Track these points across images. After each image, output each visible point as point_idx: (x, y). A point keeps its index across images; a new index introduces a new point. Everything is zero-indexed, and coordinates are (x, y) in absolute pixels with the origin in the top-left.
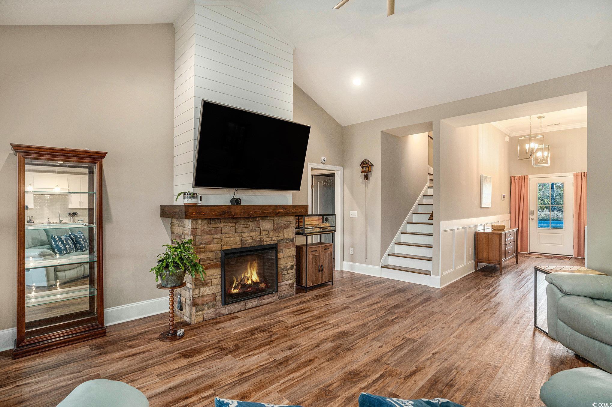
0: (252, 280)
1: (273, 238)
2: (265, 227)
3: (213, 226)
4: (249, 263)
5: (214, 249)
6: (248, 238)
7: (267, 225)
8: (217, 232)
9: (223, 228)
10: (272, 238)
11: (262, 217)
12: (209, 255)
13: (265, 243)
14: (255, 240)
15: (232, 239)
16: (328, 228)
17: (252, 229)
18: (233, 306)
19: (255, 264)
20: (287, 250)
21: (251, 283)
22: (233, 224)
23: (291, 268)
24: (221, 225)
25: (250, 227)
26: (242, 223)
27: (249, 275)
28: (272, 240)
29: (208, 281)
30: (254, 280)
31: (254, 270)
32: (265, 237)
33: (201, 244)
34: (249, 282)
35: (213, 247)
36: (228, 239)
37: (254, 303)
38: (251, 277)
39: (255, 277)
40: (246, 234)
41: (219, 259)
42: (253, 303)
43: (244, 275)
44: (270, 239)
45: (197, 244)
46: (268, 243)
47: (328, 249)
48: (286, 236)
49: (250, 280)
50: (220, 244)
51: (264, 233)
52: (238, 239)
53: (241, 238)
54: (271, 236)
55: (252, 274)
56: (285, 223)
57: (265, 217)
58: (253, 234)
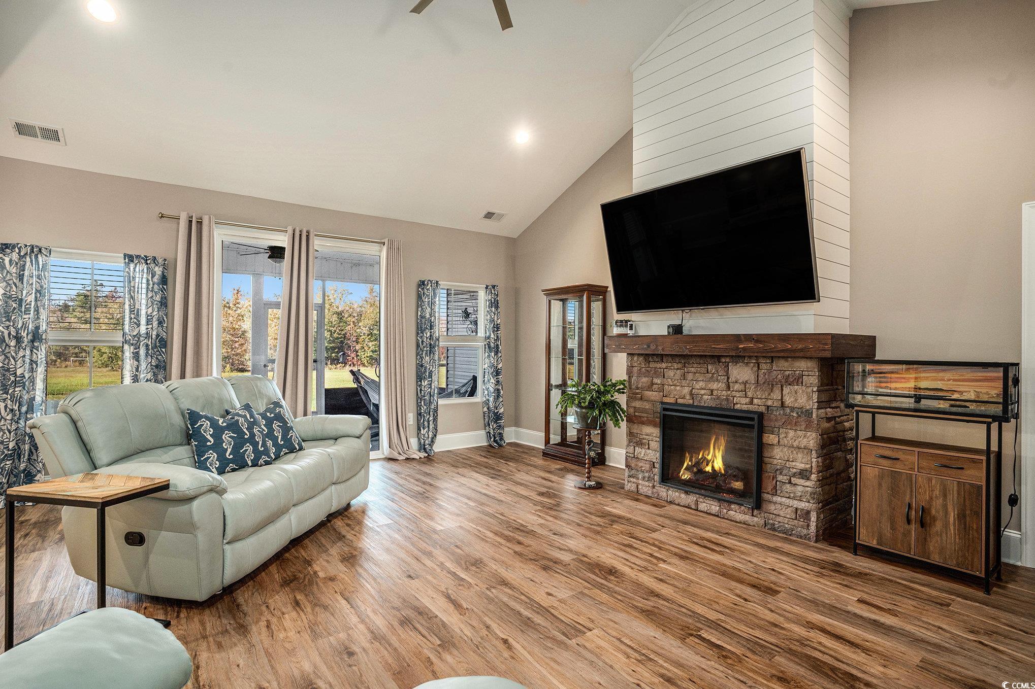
0: (713, 467)
1: (755, 401)
2: (738, 377)
3: (652, 365)
4: (715, 437)
5: (652, 398)
6: (703, 392)
7: (741, 373)
8: (657, 373)
9: (665, 370)
10: (752, 399)
11: (732, 356)
12: (647, 406)
13: (737, 407)
14: (718, 397)
15: (678, 388)
16: (967, 404)
17: (712, 377)
18: (677, 494)
19: (723, 442)
20: (791, 433)
21: (710, 471)
22: (680, 366)
23: (804, 474)
24: (664, 365)
25: (708, 373)
26: (695, 365)
27: (709, 457)
28: (751, 403)
29: (644, 441)
30: (717, 468)
31: (719, 451)
32: (738, 394)
33: (637, 388)
34: (709, 469)
35: (653, 395)
36: (672, 387)
37: (713, 507)
38: (713, 462)
39: (719, 464)
40: (701, 384)
41: (659, 415)
42: (710, 505)
43: (703, 455)
44: (748, 400)
45: (633, 387)
46: (745, 407)
47: (962, 468)
48: (788, 401)
49: (710, 464)
50: (662, 394)
51: (737, 387)
52: (686, 390)
53: (691, 388)
54: (750, 394)
55: (715, 456)
56: (787, 373)
57: (739, 358)
58: (715, 386)
